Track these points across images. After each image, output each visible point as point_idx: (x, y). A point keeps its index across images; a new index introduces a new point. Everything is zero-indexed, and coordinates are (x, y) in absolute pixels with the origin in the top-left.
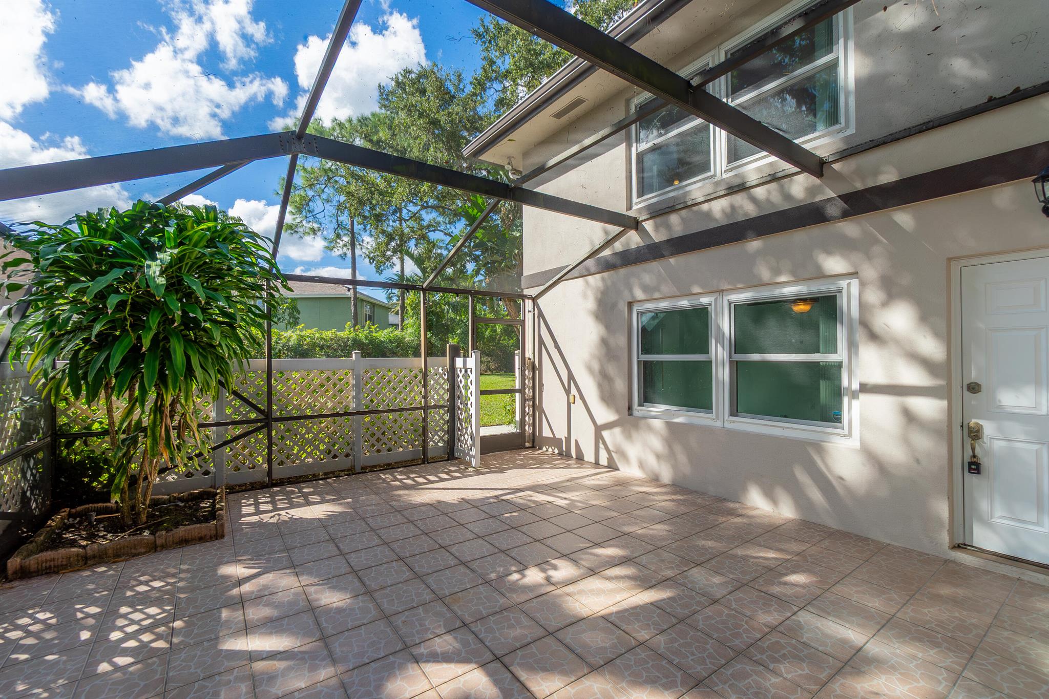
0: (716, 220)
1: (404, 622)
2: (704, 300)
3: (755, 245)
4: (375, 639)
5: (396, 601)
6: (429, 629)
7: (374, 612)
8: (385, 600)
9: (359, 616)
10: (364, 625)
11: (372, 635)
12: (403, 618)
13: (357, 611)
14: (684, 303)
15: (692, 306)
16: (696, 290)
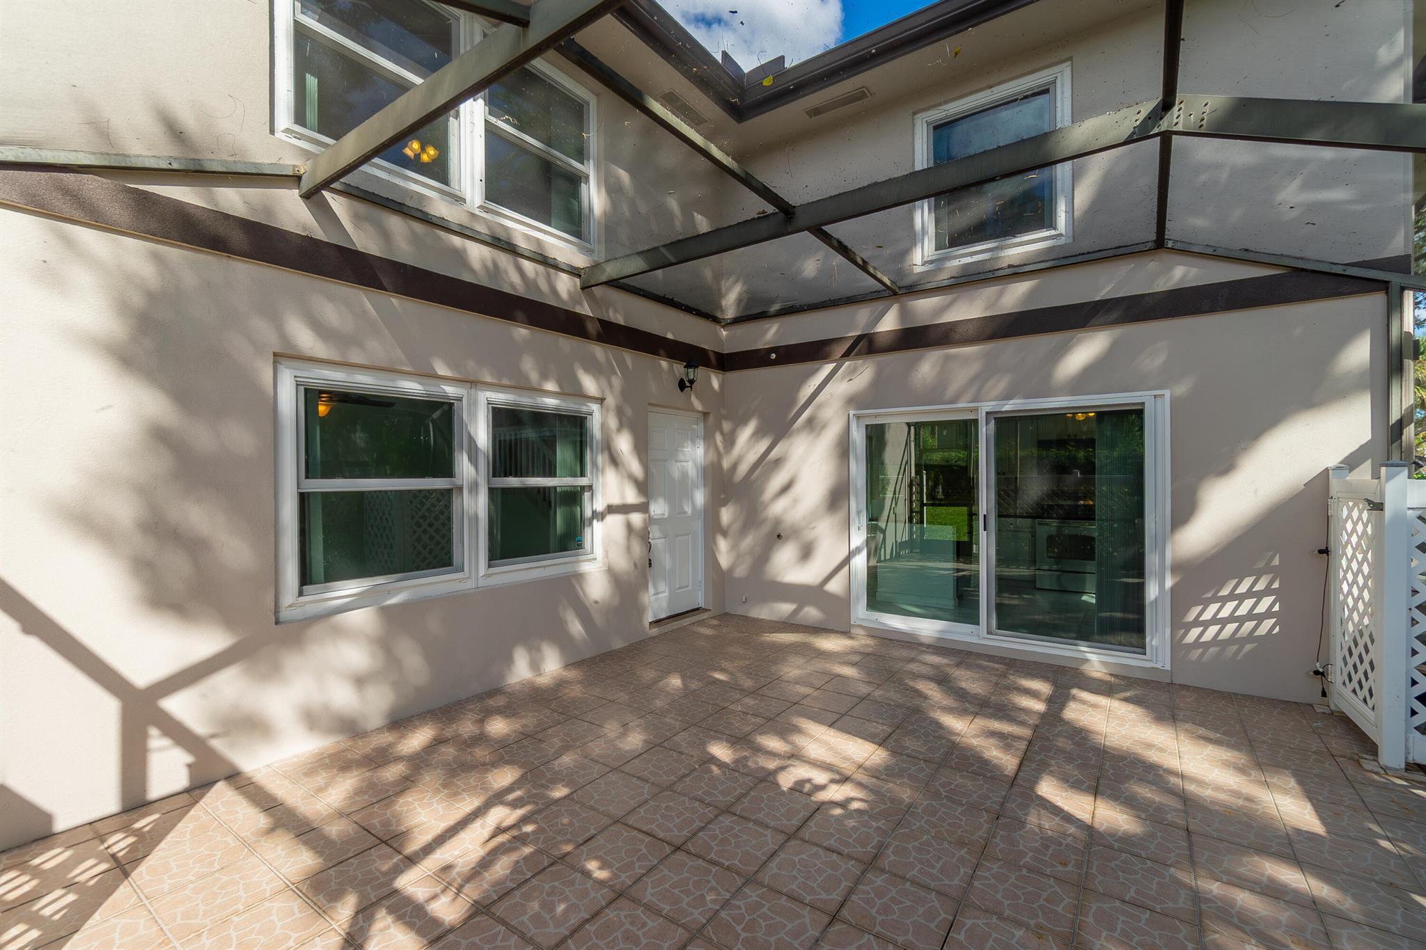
0: (472, 271)
1: (1065, 865)
2: (450, 390)
3: (522, 332)
4: (1120, 874)
5: (1044, 895)
6: (1041, 838)
7: (1094, 906)
8: (1059, 909)
9: (1122, 918)
10: (1123, 901)
11: (1121, 880)
12: (1060, 868)
13: (1120, 926)
14: (411, 387)
15: (429, 395)
16: (442, 370)
